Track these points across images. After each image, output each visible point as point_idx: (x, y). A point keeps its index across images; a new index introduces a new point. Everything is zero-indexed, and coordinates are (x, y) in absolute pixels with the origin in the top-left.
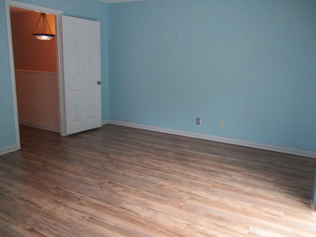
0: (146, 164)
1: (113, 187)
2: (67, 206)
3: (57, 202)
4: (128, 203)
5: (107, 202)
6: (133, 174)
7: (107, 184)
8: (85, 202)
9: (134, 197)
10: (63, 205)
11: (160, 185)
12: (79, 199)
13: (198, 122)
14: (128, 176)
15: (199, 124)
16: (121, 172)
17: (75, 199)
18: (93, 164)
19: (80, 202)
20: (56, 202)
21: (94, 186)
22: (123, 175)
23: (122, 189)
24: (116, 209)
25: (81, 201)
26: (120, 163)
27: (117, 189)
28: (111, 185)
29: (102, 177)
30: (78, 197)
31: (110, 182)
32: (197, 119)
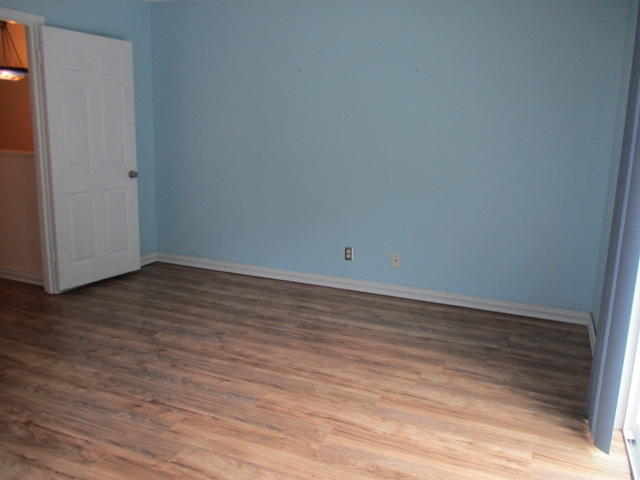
0: (235, 354)
1: (161, 412)
2: (49, 469)
3: (26, 458)
4: (194, 451)
5: (147, 452)
6: (208, 379)
7: (146, 405)
8: (93, 456)
9: (209, 436)
10: (39, 467)
11: (268, 402)
12: (79, 448)
13: (348, 256)
14: (197, 385)
15: (350, 259)
16: (181, 374)
17: (69, 448)
18: (117, 359)
19: (81, 456)
20: (23, 458)
21: (117, 411)
22: (184, 381)
23: (182, 416)
24: (165, 468)
25: (84, 453)
26: (180, 353)
27: (170, 417)
28: (156, 408)
29: (138, 390)
30: (78, 442)
31: (154, 402)
32: (346, 249)
